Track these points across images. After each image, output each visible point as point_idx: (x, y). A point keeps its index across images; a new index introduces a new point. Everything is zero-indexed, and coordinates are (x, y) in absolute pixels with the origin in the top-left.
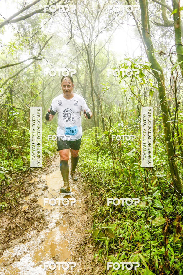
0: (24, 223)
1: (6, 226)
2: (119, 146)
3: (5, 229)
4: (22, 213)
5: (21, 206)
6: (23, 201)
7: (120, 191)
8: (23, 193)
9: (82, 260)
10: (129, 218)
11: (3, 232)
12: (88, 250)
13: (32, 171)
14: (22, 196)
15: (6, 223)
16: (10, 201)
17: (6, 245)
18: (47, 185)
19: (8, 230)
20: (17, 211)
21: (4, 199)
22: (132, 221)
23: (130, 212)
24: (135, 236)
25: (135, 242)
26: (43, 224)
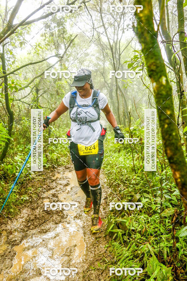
0: (43, 215)
1: (26, 217)
2: (139, 142)
3: (24, 220)
4: (42, 206)
5: (41, 200)
6: (45, 195)
7: (138, 187)
8: (45, 189)
9: (96, 251)
10: (145, 213)
11: (23, 222)
12: (102, 242)
13: (56, 168)
14: (44, 191)
15: (27, 215)
16: (32, 194)
17: (25, 234)
18: (69, 181)
19: (28, 221)
20: (38, 204)
21: (26, 193)
22: (147, 216)
23: (146, 207)
24: (148, 230)
25: (148, 235)
26: (61, 217)
